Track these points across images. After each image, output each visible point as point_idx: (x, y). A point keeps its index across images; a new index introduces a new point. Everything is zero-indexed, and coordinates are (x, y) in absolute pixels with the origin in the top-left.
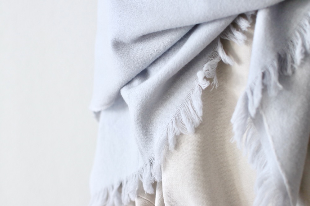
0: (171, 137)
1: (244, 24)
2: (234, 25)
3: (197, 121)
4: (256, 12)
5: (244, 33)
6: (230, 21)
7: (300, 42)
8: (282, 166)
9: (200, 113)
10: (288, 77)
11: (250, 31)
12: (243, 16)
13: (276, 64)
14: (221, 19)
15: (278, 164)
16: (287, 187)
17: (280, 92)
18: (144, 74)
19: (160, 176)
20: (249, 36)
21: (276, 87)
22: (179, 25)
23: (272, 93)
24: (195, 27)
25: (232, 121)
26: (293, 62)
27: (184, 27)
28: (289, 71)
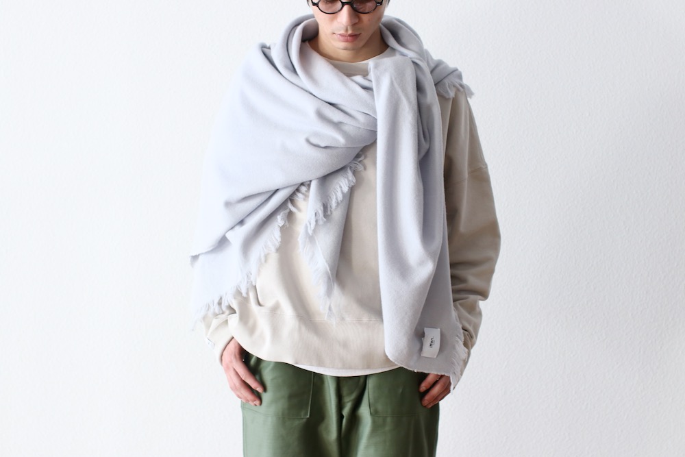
0: (262, 255)
1: (303, 189)
2: (298, 190)
3: (278, 244)
4: (311, 181)
5: (303, 194)
6: (296, 187)
7: (335, 197)
8: (326, 261)
9: (279, 240)
10: (328, 216)
11: (307, 194)
12: (302, 184)
13: (322, 208)
14: (291, 186)
15: (325, 260)
16: (329, 272)
17: (325, 222)
18: (241, 222)
19: (255, 281)
20: (306, 196)
21: (323, 220)
22: (267, 190)
23: (321, 223)
24: (277, 191)
25: (299, 240)
26: (331, 207)
27: (270, 191)
28: (329, 213)
